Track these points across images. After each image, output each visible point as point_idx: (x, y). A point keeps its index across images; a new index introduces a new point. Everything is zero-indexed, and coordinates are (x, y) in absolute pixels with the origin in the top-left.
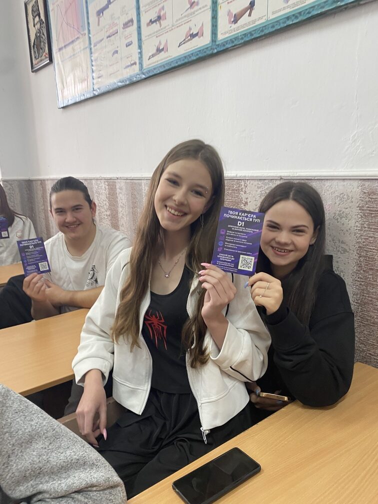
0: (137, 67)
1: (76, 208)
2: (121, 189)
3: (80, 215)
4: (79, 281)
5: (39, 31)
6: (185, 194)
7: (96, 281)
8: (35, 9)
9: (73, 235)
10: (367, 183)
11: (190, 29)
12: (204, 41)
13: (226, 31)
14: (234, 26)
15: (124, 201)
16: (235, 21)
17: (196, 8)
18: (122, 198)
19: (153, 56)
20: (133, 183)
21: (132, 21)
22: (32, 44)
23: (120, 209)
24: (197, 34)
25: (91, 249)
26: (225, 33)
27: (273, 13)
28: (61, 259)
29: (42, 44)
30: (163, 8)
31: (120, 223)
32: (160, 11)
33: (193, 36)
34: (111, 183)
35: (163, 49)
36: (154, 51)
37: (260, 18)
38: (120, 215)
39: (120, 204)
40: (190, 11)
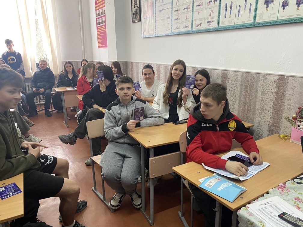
0: (170, 31)
1: (150, 74)
2: (162, 68)
3: (150, 76)
4: (149, 95)
5: (136, 10)
6: (179, 72)
7: (154, 95)
8: (135, 2)
9: (148, 81)
10: (223, 71)
11: (186, 25)
12: (189, 29)
13: (195, 28)
14: (197, 28)
15: (163, 72)
16: (197, 27)
17: (188, 20)
18: (162, 71)
19: (175, 29)
20: (166, 66)
21: (170, 17)
22: (133, 13)
23: (161, 74)
24: (188, 27)
25: (153, 86)
26: (195, 29)
27: (205, 27)
28: (144, 88)
29: (137, 14)
30: (179, 17)
31: (161, 79)
32: (178, 17)
33: (187, 27)
34: (159, 66)
35: (178, 28)
36: (176, 28)
37: (202, 28)
38: (161, 76)
39: (161, 73)
40: (186, 20)
